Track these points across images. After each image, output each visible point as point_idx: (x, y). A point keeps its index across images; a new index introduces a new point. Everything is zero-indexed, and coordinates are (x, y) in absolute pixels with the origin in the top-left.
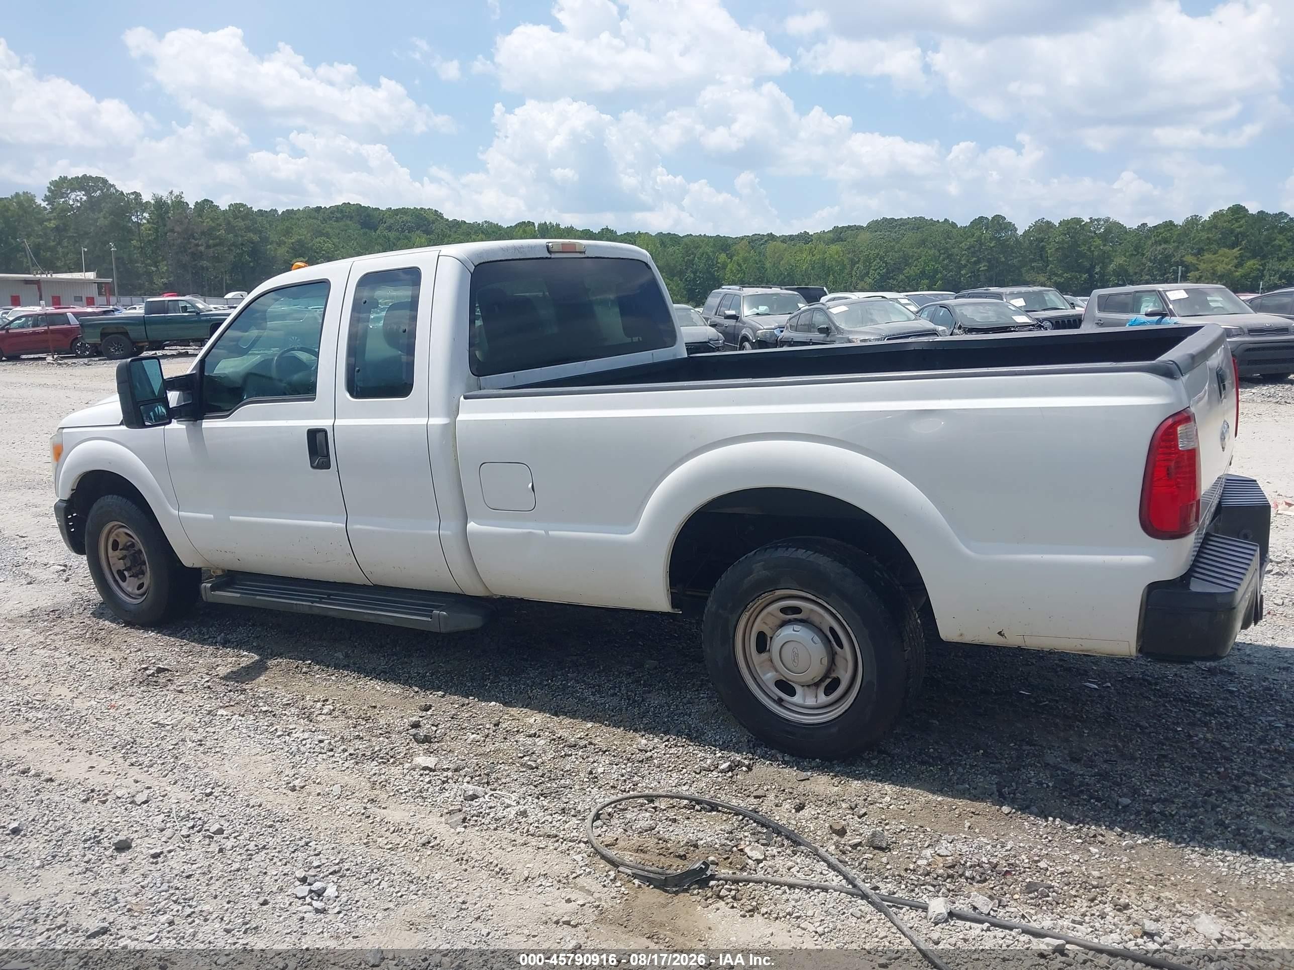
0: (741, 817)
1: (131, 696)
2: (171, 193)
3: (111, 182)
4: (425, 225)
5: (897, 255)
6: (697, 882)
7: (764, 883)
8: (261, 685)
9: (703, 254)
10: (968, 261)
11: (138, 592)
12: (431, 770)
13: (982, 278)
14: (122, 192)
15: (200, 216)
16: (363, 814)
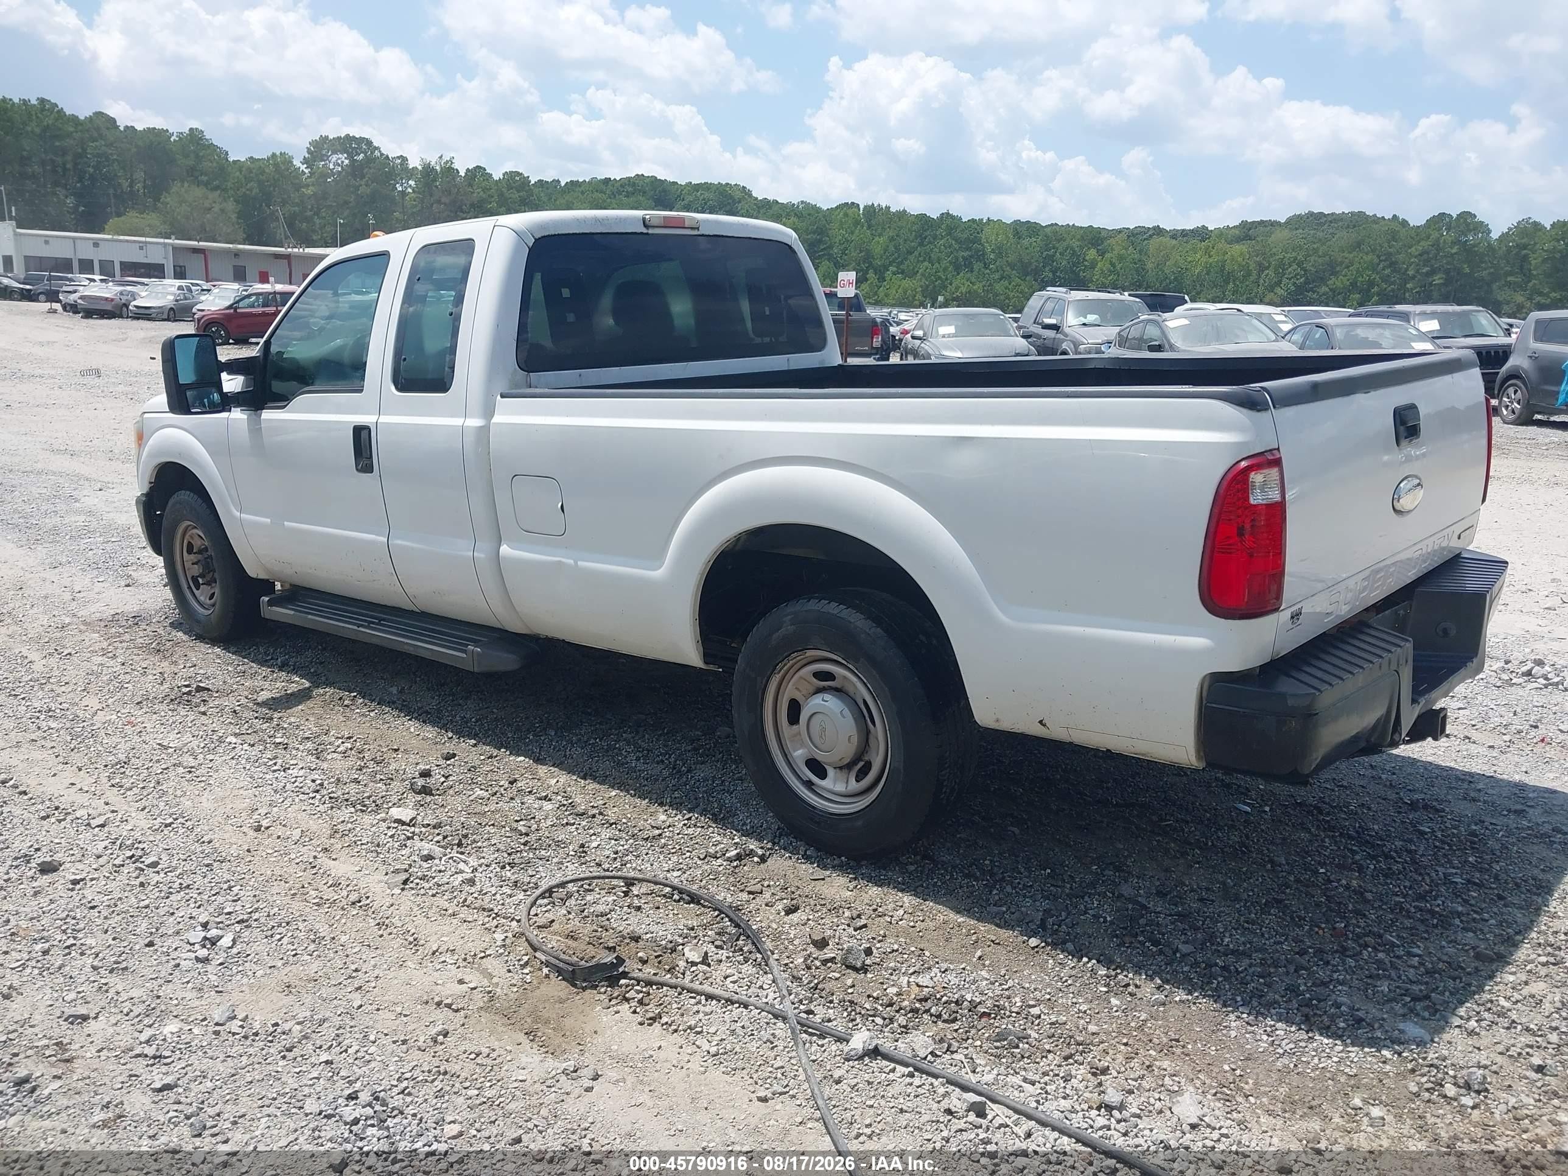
0: (717, 913)
1: (155, 713)
2: (441, 157)
3: (375, 144)
4: (729, 203)
5: (1320, 260)
6: (608, 979)
7: (679, 989)
8: (294, 716)
9: (1067, 248)
10: (1417, 271)
11: (208, 601)
12: (403, 823)
13: (1435, 294)
14: (387, 156)
15: (470, 185)
16: (310, 863)
